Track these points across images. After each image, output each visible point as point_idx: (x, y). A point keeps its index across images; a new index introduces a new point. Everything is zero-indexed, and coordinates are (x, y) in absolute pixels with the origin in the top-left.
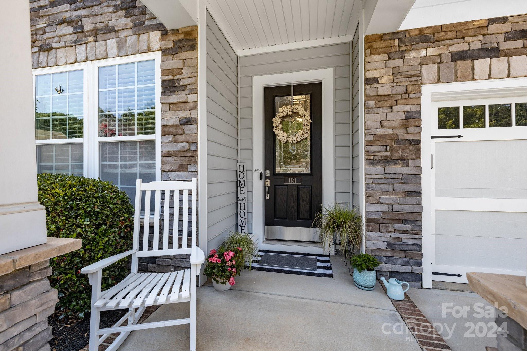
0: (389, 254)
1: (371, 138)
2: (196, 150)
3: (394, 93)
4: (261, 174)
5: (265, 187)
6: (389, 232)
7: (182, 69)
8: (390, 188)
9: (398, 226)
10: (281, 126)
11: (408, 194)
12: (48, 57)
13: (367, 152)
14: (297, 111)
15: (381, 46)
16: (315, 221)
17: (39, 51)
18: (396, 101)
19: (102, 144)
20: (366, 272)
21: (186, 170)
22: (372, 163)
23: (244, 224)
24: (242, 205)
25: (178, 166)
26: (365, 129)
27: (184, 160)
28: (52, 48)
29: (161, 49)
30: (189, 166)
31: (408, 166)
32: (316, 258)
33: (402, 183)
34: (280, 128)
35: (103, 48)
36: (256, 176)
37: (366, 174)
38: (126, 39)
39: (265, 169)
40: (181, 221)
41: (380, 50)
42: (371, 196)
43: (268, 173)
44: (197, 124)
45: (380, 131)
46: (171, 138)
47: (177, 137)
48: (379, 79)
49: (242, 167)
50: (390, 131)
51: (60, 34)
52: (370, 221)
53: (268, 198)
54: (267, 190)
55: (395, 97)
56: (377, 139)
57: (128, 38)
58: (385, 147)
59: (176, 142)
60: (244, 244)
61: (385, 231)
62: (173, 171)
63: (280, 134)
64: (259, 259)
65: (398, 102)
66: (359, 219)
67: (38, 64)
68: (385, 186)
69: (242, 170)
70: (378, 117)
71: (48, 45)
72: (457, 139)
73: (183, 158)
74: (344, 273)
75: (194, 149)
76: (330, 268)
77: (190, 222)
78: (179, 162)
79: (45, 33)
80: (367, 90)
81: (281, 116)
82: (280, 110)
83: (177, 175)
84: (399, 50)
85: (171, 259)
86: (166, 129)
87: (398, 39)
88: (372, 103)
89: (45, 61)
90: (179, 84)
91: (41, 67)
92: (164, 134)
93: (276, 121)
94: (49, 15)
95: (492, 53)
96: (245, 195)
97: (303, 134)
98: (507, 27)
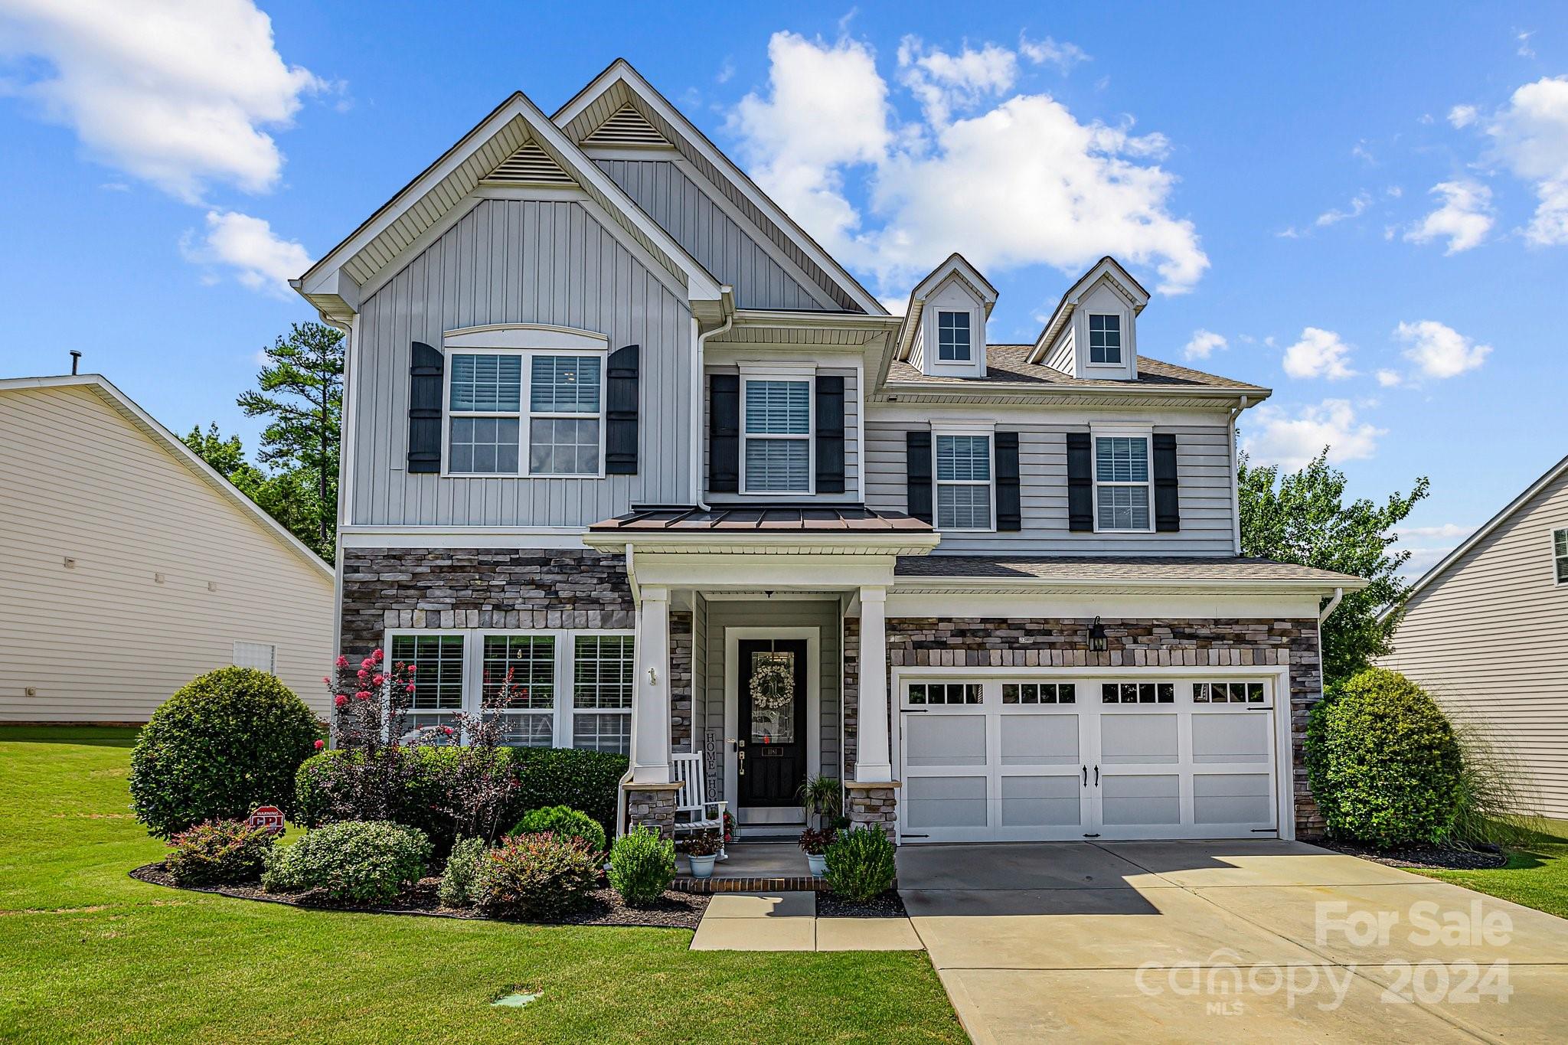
2: (690, 725)
4: (734, 744)
5: (739, 761)
10: (759, 688)
12: (505, 618)
14: (778, 672)
16: (797, 796)
17: (493, 609)
19: (574, 714)
21: (679, 743)
24: (712, 782)
27: (677, 734)
28: (512, 609)
30: (681, 739)
34: (759, 690)
36: (728, 747)
37: (845, 745)
39: (740, 739)
43: (742, 743)
44: (691, 701)
49: (710, 736)
51: (525, 595)
53: (742, 773)
54: (742, 764)
57: (615, 612)
63: (758, 697)
67: (491, 623)
69: (710, 740)
71: (507, 604)
72: (923, 713)
73: (676, 732)
75: (687, 723)
79: (503, 591)
81: (759, 677)
82: (759, 669)
89: (502, 621)
91: (494, 627)
93: (754, 682)
94: (510, 574)
95: (942, 645)
96: (715, 771)
97: (785, 699)
98: (951, 626)
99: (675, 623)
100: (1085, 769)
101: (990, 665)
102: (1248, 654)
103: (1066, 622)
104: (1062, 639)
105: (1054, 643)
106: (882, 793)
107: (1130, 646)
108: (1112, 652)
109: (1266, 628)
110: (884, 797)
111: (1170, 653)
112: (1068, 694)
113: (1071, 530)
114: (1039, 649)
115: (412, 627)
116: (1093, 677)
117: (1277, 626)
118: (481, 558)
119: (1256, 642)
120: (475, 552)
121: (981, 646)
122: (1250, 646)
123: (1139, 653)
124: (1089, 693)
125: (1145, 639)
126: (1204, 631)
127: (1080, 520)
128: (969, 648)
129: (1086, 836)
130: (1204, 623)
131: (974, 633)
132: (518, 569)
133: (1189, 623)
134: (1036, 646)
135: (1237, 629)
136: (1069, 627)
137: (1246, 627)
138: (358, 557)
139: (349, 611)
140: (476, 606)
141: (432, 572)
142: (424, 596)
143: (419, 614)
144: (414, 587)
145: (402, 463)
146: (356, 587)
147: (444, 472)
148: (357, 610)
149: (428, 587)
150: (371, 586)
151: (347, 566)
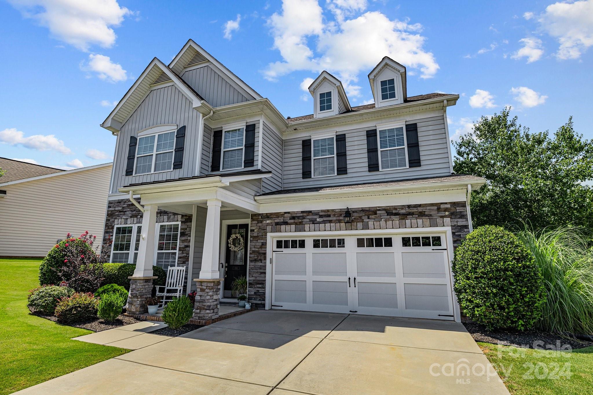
0: (255, 297)
1: (251, 252)
2: (189, 256)
3: (258, 235)
4: (223, 265)
5: (225, 271)
6: (255, 288)
9: (258, 286)
10: (232, 243)
11: (262, 273)
14: (238, 237)
15: (256, 218)
19: (158, 253)
21: (185, 264)
25: (183, 262)
26: (250, 248)
27: (185, 259)
29: (181, 221)
30: (186, 262)
31: (262, 262)
33: (260, 269)
35: (163, 219)
38: (170, 216)
39: (226, 263)
41: (255, 220)
43: (227, 265)
44: (190, 247)
45: (254, 249)
46: (181, 252)
47: (183, 252)
50: (257, 249)
52: (250, 284)
53: (226, 277)
54: (225, 273)
55: (259, 237)
56: (253, 252)
58: (255, 255)
62: (181, 264)
63: (232, 247)
65: (260, 239)
67: (139, 222)
68: (255, 270)
70: (254, 244)
72: (281, 252)
78: (183, 260)
81: (232, 239)
82: (233, 236)
84: (261, 220)
87: (261, 216)
88: (252, 239)
90: (185, 233)
92: (179, 250)
93: (230, 241)
95: (286, 223)
97: (240, 247)
98: (289, 215)
99: (187, 219)
100: (349, 279)
101: (305, 231)
102: (427, 221)
103: (337, 211)
104: (335, 218)
105: (331, 220)
107: (366, 220)
108: (358, 223)
109: (436, 208)
111: (386, 223)
112: (341, 243)
113: (369, 171)
114: (325, 223)
115: (121, 224)
116: (352, 235)
117: (442, 206)
119: (431, 215)
121: (301, 223)
122: (427, 218)
123: (371, 223)
124: (351, 243)
125: (373, 217)
126: (403, 211)
127: (373, 167)
128: (296, 224)
129: (351, 311)
130: (403, 207)
131: (298, 217)
133: (395, 208)
134: (324, 222)
135: (420, 209)
136: (338, 213)
137: (425, 208)
138: (111, 203)
139: (107, 220)
140: (136, 216)
141: (127, 206)
142: (124, 214)
143: (123, 220)
144: (123, 212)
145: (124, 173)
146: (110, 212)
147: (134, 175)
148: (109, 220)
149: (126, 211)
150: (113, 212)
151: (108, 206)
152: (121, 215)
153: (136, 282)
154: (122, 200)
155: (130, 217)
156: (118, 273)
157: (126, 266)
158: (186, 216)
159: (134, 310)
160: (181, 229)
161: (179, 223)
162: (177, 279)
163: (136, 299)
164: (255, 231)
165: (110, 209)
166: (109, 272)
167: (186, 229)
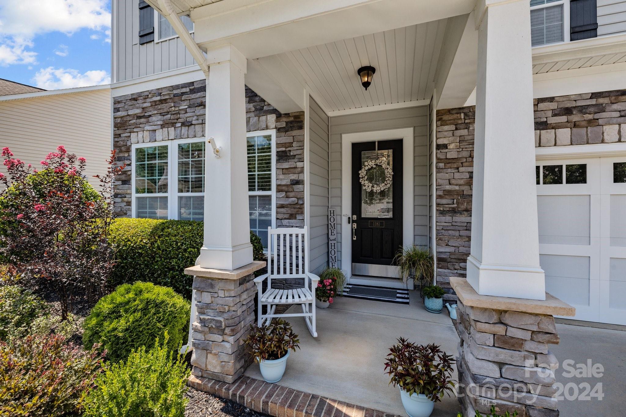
1: (441, 193)
2: (303, 204)
3: (460, 156)
4: (349, 218)
5: (352, 229)
6: (455, 269)
7: (292, 143)
8: (457, 234)
9: (463, 265)
10: (366, 177)
12: (188, 131)
13: (438, 205)
14: (380, 164)
15: (450, 118)
16: (395, 259)
17: (182, 126)
18: (462, 163)
19: (249, 196)
20: (434, 299)
21: (295, 218)
22: (441, 213)
23: (334, 261)
24: (333, 245)
25: (289, 215)
26: (436, 186)
27: (294, 211)
28: (192, 124)
29: (276, 128)
30: (297, 215)
32: (396, 291)
33: (467, 230)
34: (366, 179)
36: (345, 220)
37: (437, 222)
38: (250, 119)
39: (353, 214)
40: (291, 256)
41: (448, 122)
42: (440, 239)
43: (355, 217)
44: (304, 184)
45: (448, 187)
46: (284, 194)
47: (288, 193)
48: (448, 145)
49: (332, 212)
50: (457, 188)
51: (198, 114)
52: (440, 260)
53: (355, 239)
54: (354, 232)
55: (461, 160)
56: (446, 194)
57: (251, 119)
58: (452, 201)
59: (287, 197)
60: (337, 276)
61: (452, 268)
62: (285, 219)
63: (366, 184)
64: (348, 290)
65: (464, 164)
66: (432, 258)
67: (181, 136)
68: (453, 232)
69: (332, 214)
70: (447, 176)
71: (189, 122)
73: (293, 209)
74: (419, 302)
75: (301, 203)
76: (408, 298)
77: (297, 257)
78: (289, 212)
79: (186, 112)
80: (438, 154)
81: (366, 169)
82: (366, 164)
83: (289, 222)
84: (465, 122)
85: (284, 284)
86: (280, 188)
87: (464, 113)
88: (441, 165)
89: (187, 134)
90: (290, 154)
91: (182, 138)
92: (278, 191)
93: (362, 173)
94: (189, 100)
95: (541, 125)
96: (335, 237)
97: (386, 185)
98: (554, 105)
99: (291, 122)
101: (603, 142)
106: (531, 320)
110: (535, 328)
115: (144, 142)
118: (175, 92)
120: (171, 89)
121: (591, 123)
128: (575, 126)
131: (582, 109)
132: (193, 96)
138: (119, 102)
139: (117, 136)
140: (173, 124)
141: (152, 106)
142: (148, 122)
143: (146, 134)
144: (144, 117)
145: (137, 40)
146: (119, 120)
147: (156, 40)
148: (120, 135)
149: (150, 116)
150: (125, 119)
151: (115, 109)
152: (141, 124)
153: (212, 286)
154: (140, 94)
155: (160, 127)
156: (152, 244)
157: (168, 228)
158: (287, 115)
159: (217, 370)
160: (278, 145)
161: (273, 133)
162: (279, 250)
163: (219, 338)
164: (452, 146)
165: (119, 114)
166: (129, 240)
167: (290, 144)
